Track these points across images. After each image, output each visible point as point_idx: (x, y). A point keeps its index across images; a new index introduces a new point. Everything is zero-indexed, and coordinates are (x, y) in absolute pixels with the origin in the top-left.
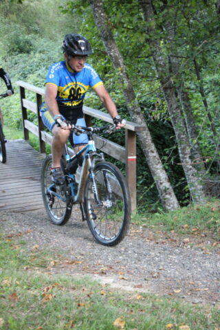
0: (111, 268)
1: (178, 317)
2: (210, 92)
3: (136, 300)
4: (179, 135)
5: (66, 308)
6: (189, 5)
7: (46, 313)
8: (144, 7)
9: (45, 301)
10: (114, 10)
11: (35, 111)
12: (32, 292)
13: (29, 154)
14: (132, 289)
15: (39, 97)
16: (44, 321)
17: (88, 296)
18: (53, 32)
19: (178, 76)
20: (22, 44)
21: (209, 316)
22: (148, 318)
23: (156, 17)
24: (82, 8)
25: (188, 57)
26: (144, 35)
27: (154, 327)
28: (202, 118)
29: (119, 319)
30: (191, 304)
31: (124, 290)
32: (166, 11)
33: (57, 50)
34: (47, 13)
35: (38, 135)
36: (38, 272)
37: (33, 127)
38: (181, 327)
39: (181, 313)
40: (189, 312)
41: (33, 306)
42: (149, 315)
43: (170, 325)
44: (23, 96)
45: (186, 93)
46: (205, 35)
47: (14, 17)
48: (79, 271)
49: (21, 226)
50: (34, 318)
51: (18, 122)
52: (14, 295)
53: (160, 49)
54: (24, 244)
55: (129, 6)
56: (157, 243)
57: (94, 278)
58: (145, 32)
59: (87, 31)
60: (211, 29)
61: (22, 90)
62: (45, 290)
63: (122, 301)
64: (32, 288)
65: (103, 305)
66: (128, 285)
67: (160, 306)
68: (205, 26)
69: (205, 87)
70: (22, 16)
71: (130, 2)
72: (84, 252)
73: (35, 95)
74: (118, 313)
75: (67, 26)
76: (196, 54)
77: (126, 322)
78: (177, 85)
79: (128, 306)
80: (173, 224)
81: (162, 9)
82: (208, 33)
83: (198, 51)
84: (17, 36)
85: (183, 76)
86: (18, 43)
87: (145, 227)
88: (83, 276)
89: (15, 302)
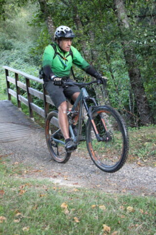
0: (60, 174)
1: (98, 201)
2: (115, 71)
3: (74, 192)
4: (98, 96)
5: (33, 198)
6: (102, 21)
7: (20, 201)
8: (76, 22)
9: (20, 194)
10: (59, 24)
11: (15, 84)
12: (13, 189)
13: (11, 109)
14: (72, 186)
15: (16, 75)
16: (20, 206)
17: (46, 190)
18: (25, 38)
19: (97, 61)
20: (6, 45)
21: (116, 199)
22: (81, 202)
23: (83, 27)
24: (40, 22)
25: (102, 50)
26: (77, 38)
27: (85, 207)
28: (111, 86)
29: (64, 203)
30: (106, 193)
31: (67, 187)
32: (89, 24)
33: (27, 48)
34: (21, 27)
35: (16, 97)
36: (17, 177)
37: (13, 93)
38: (100, 207)
39: (100, 198)
40: (105, 197)
41: (14, 197)
42: (81, 201)
43: (94, 206)
44: (7, 75)
45: (102, 71)
46: (112, 38)
47: (2, 29)
48: (41, 176)
49: (7, 150)
50: (14, 204)
51: (5, 90)
52: (2, 191)
53: (86, 46)
54: (9, 161)
55: (67, 21)
56: (87, 158)
57: (50, 180)
58: (77, 36)
59: (44, 36)
60: (115, 34)
61: (7, 71)
62: (21, 187)
63: (66, 193)
64: (13, 187)
65: (55, 195)
66: (70, 183)
67: (88, 195)
68: (111, 33)
69: (112, 68)
70: (6, 28)
71: (68, 19)
72: (43, 165)
73: (14, 74)
74: (63, 200)
75: (33, 34)
76: (107, 48)
77: (68, 205)
78: (97, 67)
79: (69, 195)
80: (95, 147)
81: (87, 23)
82: (113, 37)
83: (108, 47)
84: (4, 40)
85: (100, 62)
86: (4, 44)
87: (79, 149)
88: (43, 179)
89: (2, 195)
